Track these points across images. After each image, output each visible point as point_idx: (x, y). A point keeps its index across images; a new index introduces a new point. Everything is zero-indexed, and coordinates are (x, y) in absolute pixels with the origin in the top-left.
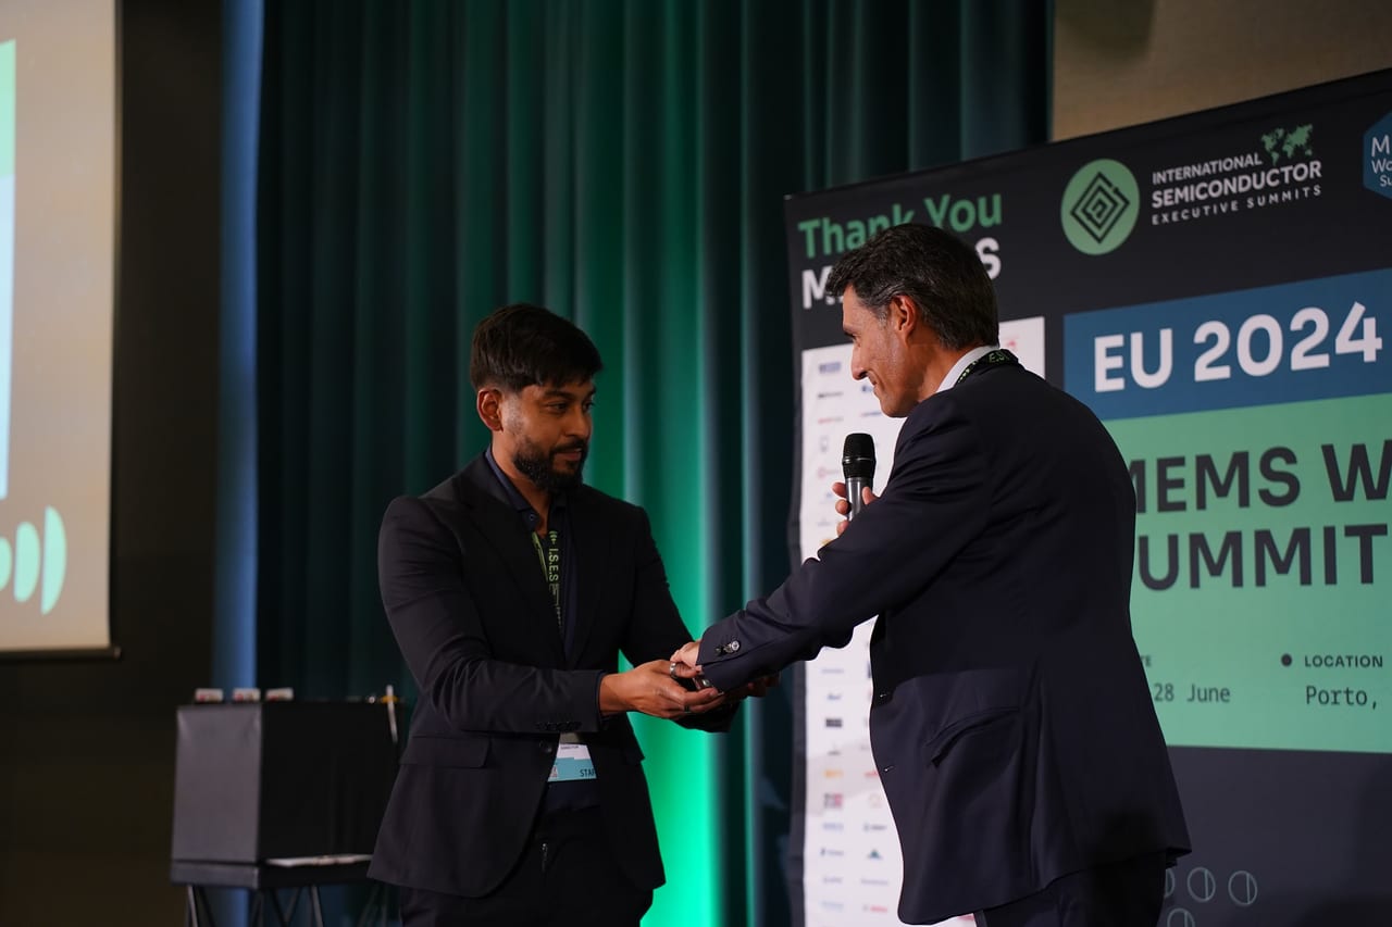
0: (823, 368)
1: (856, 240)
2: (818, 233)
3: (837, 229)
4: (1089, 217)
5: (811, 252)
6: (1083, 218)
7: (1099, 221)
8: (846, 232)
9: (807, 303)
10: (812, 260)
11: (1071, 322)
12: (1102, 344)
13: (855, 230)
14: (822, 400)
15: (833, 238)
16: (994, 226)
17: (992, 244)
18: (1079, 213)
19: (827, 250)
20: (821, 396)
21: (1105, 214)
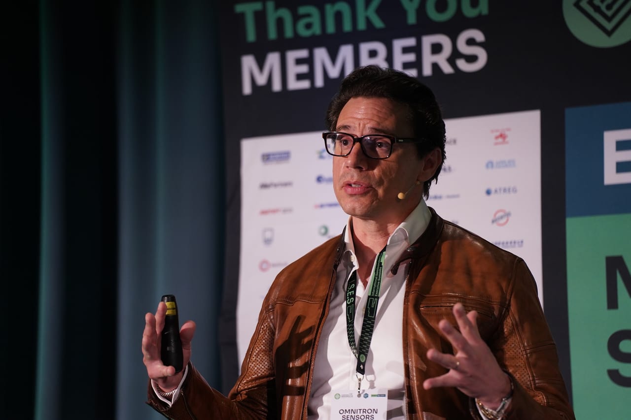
0: (267, 158)
1: (309, 26)
2: (260, 18)
3: (285, 14)
4: (597, 9)
5: (251, 36)
6: (590, 10)
7: (609, 13)
8: (296, 18)
9: (247, 89)
10: (252, 45)
11: (573, 115)
12: (611, 138)
13: (308, 15)
14: (266, 191)
15: (280, 22)
16: (480, 16)
17: (479, 36)
18: (584, 4)
19: (272, 34)
20: (264, 186)
21: (615, 7)
